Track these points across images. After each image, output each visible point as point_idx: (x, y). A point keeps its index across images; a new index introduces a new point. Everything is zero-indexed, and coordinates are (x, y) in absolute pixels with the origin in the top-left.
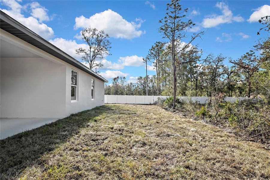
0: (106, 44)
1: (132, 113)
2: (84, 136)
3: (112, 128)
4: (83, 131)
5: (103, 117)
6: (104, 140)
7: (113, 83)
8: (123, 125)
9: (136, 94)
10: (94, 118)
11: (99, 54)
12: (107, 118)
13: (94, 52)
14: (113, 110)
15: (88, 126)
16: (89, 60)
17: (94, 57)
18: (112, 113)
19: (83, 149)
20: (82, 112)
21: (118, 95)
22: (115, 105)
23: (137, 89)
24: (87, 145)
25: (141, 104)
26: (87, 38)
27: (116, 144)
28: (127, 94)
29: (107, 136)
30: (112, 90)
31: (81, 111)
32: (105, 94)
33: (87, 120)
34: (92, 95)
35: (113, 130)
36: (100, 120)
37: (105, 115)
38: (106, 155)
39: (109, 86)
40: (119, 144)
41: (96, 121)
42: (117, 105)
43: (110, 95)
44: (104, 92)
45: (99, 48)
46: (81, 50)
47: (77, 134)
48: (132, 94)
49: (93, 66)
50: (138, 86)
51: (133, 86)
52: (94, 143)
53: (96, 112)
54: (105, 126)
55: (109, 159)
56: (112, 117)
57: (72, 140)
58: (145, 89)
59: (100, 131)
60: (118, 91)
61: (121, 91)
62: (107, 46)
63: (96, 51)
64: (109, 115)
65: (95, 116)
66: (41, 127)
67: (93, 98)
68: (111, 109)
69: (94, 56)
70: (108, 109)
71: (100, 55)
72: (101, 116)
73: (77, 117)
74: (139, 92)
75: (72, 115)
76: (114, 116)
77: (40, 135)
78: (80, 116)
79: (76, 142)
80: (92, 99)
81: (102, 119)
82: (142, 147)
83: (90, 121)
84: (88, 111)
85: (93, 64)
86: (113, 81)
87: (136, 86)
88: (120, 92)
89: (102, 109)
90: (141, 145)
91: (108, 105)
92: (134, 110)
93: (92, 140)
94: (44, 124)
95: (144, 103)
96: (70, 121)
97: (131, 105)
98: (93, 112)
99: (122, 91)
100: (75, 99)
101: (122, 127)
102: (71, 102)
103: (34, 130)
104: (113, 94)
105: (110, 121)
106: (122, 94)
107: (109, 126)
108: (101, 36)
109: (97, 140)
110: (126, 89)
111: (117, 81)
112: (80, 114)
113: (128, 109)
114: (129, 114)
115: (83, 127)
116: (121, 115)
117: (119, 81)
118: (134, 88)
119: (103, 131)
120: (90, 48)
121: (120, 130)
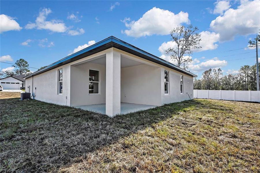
0: (195, 38)
1: (227, 110)
2: (176, 120)
3: (201, 119)
4: (175, 117)
5: (192, 109)
6: (192, 125)
7: (204, 77)
8: (212, 118)
9: (237, 89)
10: (184, 109)
11: (187, 50)
12: (195, 111)
13: (182, 49)
14: (203, 104)
15: (178, 114)
16: (178, 57)
17: (182, 54)
18: (201, 107)
19: (176, 127)
20: (173, 104)
21: (211, 90)
22: (206, 100)
23: (240, 83)
24: (178, 125)
25: (245, 102)
26: (175, 37)
27: (203, 130)
28: (223, 89)
29: (195, 123)
30: (202, 85)
31: (172, 102)
32: (194, 89)
33: (177, 109)
34: (181, 90)
35: (202, 120)
36: (189, 111)
37: (193, 107)
38: (193, 134)
39: (199, 80)
40: (206, 131)
41: (185, 111)
42: (208, 100)
43: (200, 89)
44: (193, 87)
45: (187, 44)
46: (170, 49)
47: (170, 118)
48: (232, 89)
49: (181, 62)
50: (242, 79)
51: (234, 78)
52: (184, 125)
53: (185, 105)
54: (193, 116)
55: (195, 136)
56: (201, 110)
57: (168, 120)
58: (254, 82)
59: (189, 118)
60: (210, 85)
61: (214, 85)
62: (196, 40)
63: (185, 47)
64: (198, 108)
65: (184, 107)
66: (148, 110)
67: (182, 92)
68: (201, 104)
69: (182, 52)
70: (198, 103)
71: (189, 50)
72: (190, 108)
73: (170, 107)
74: (243, 86)
75: (166, 105)
76: (203, 109)
77: (149, 114)
78: (171, 106)
79: (171, 122)
80: (181, 94)
81: (190, 111)
82: (231, 138)
83: (180, 110)
84: (178, 103)
85: (181, 60)
86: (204, 75)
87: (239, 78)
88: (213, 87)
89: (191, 103)
90: (230, 136)
91: (197, 99)
92: (231, 107)
93: (182, 123)
94: (149, 108)
95: (249, 101)
96: (165, 109)
97: (227, 101)
98: (182, 104)
99: (216, 85)
100: (167, 93)
101: (211, 119)
102: (165, 95)
103: (145, 111)
104: (203, 89)
105: (199, 113)
106: (216, 88)
107: (198, 117)
108: (189, 31)
109: (186, 124)
110: (222, 83)
111: (209, 74)
112: (172, 105)
113: (222, 105)
114: (222, 110)
115: (175, 113)
116: (211, 110)
117: (212, 74)
118: (235, 81)
119: (192, 119)
120: (179, 46)
121: (208, 121)
